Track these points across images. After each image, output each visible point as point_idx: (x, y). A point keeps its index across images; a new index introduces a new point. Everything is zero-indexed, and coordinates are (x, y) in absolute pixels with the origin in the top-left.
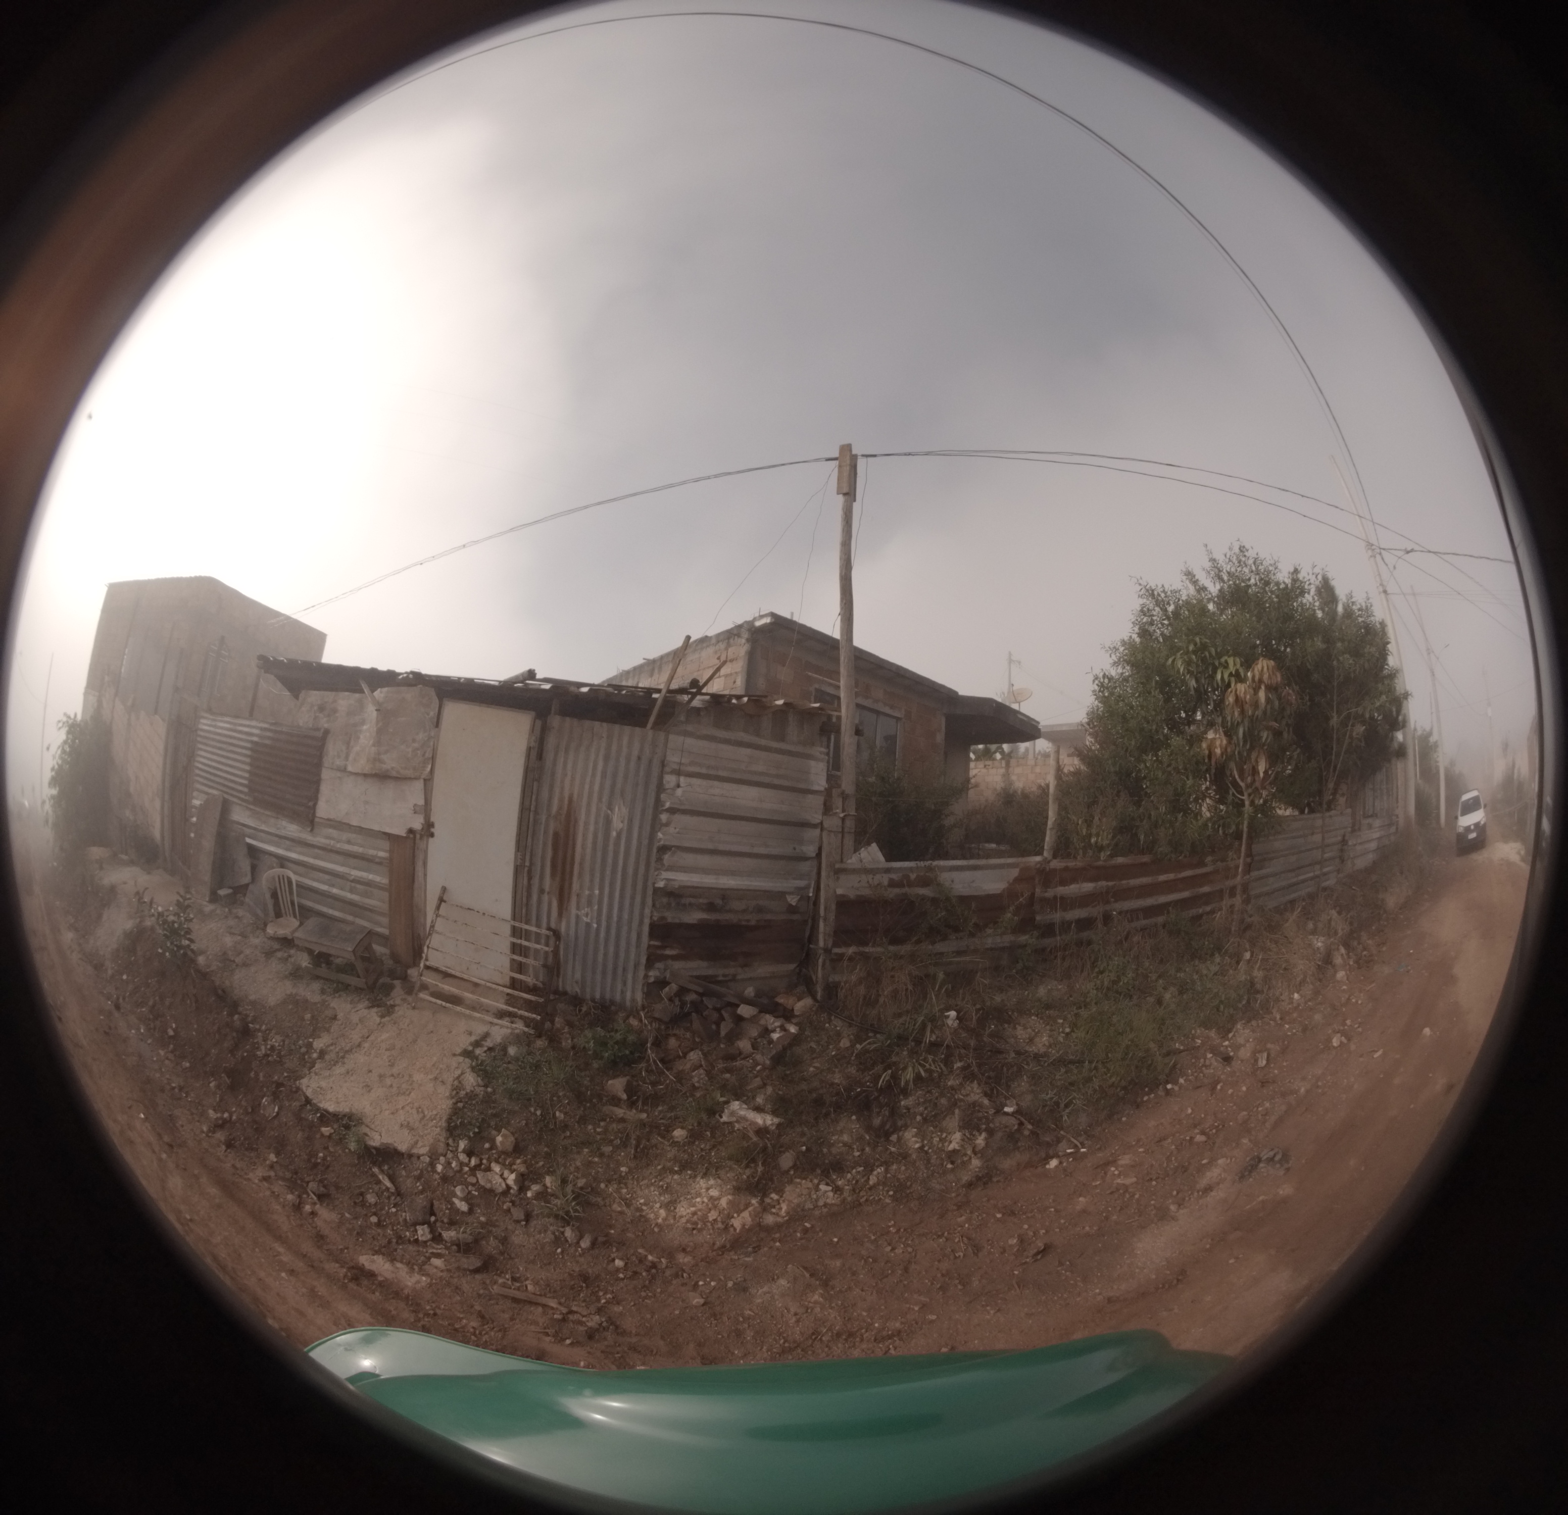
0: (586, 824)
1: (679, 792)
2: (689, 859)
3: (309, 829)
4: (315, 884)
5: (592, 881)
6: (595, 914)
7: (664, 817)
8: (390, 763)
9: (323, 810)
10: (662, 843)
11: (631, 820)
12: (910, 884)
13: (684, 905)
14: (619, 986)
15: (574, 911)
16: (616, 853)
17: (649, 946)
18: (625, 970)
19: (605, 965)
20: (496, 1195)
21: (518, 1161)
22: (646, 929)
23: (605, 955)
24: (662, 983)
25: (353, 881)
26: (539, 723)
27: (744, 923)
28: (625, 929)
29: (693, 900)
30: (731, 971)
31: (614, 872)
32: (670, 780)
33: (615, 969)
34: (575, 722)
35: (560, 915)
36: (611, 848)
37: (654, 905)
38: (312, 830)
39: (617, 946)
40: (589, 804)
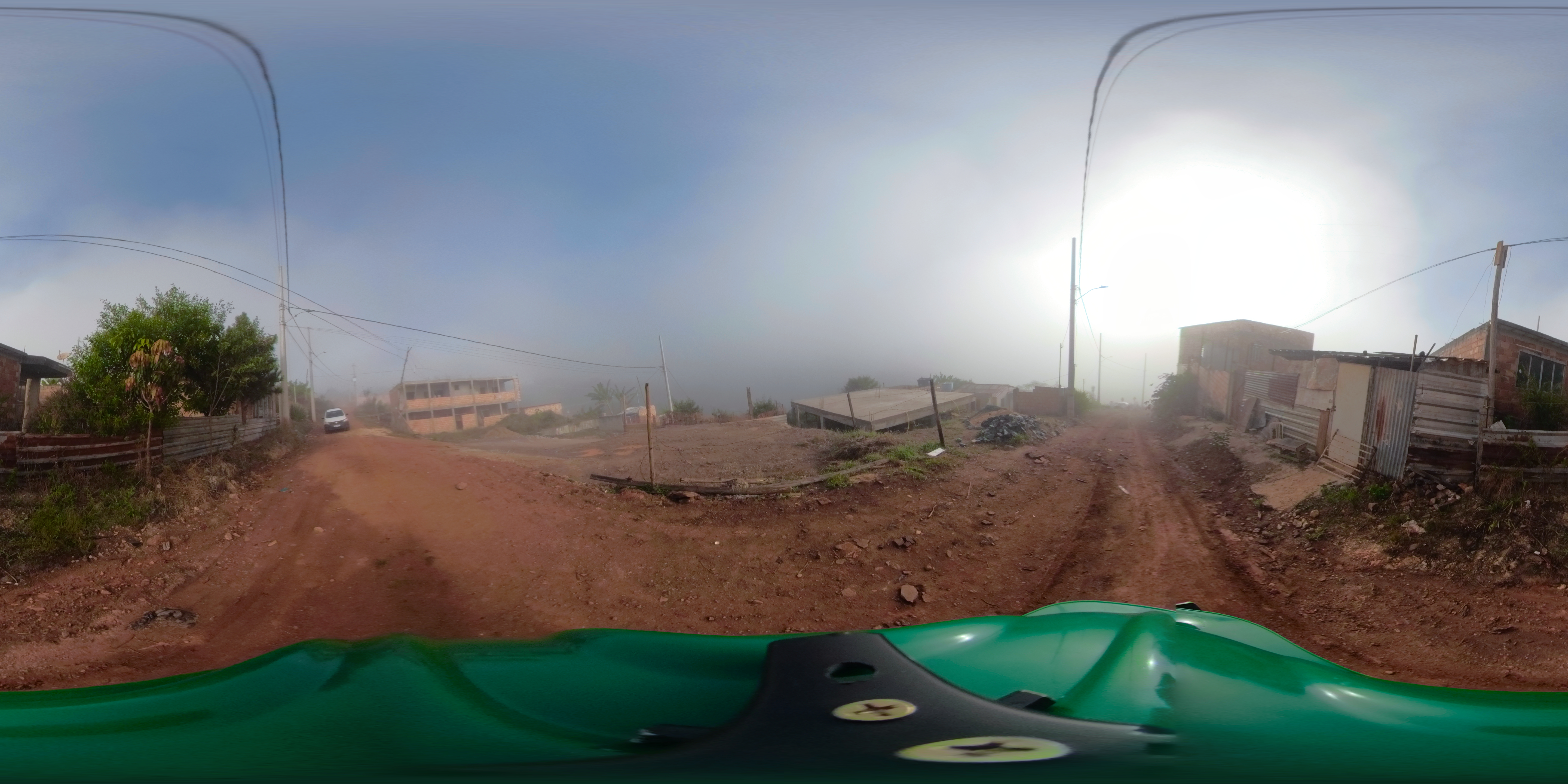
0: (1389, 407)
1: (1422, 396)
2: (1426, 423)
5: (1389, 429)
6: (1390, 441)
8: (1320, 385)
9: (1297, 401)
10: (1415, 416)
11: (1404, 407)
12: (1517, 440)
13: (1424, 441)
14: (1395, 471)
15: (1382, 440)
16: (1398, 419)
17: (1408, 456)
18: (1398, 465)
19: (1391, 462)
22: (1407, 449)
23: (1392, 458)
24: (1410, 471)
26: (1373, 370)
27: (1449, 451)
28: (1400, 448)
29: (1427, 439)
30: (1442, 470)
31: (1397, 426)
32: (1419, 391)
33: (1395, 464)
34: (1385, 369)
35: (1377, 442)
36: (1397, 417)
37: (1410, 440)
38: (1292, 407)
39: (1396, 455)
40: (1390, 400)
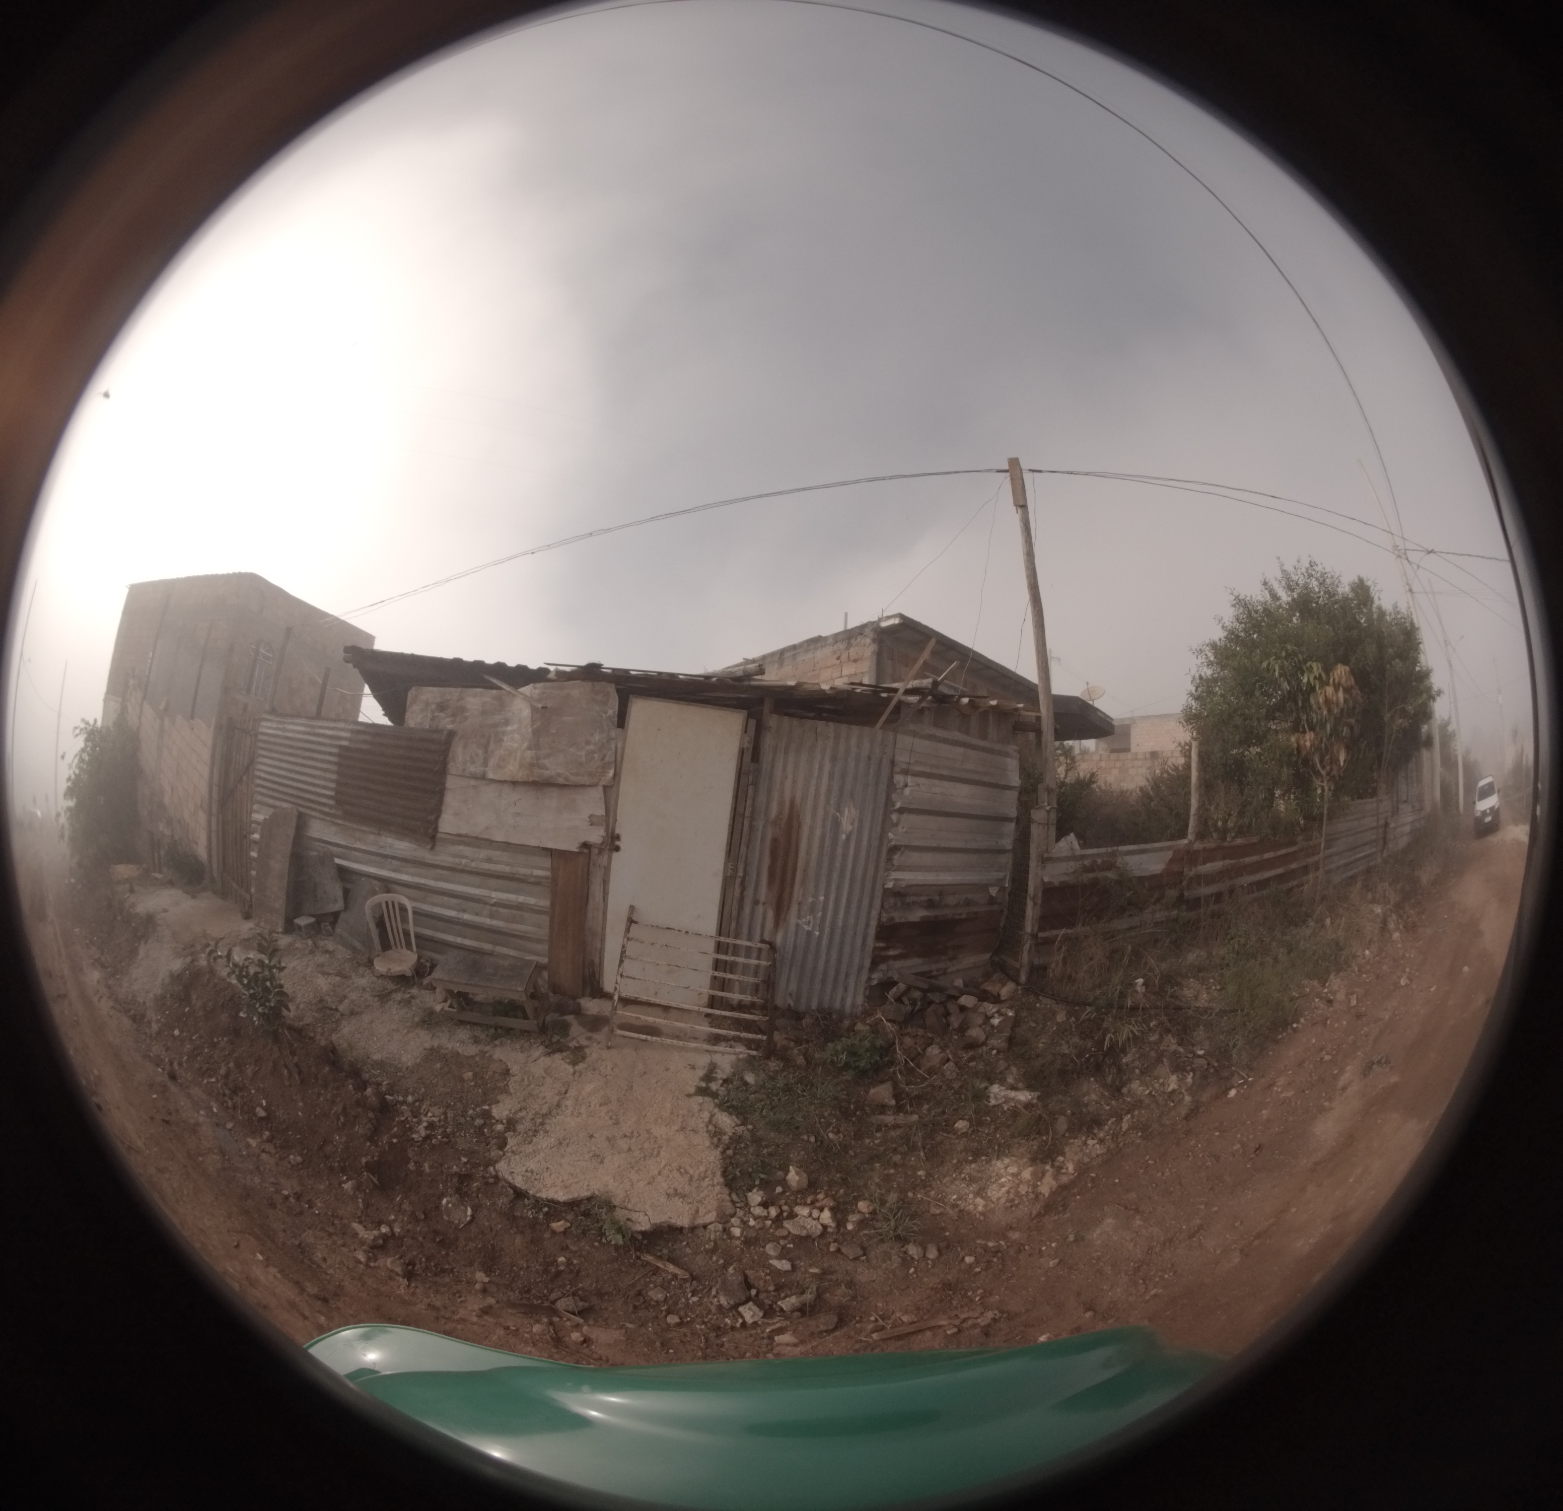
0: (810, 829)
1: (907, 791)
2: (915, 858)
3: (429, 847)
4: (437, 910)
5: (816, 888)
6: (818, 922)
7: (894, 817)
8: (554, 767)
9: (448, 824)
10: (893, 843)
11: (861, 821)
13: (908, 904)
14: (840, 992)
15: (793, 920)
16: (842, 858)
17: (875, 949)
18: (847, 975)
19: (825, 973)
20: (814, 1240)
21: (821, 1196)
22: (872, 931)
23: (827, 960)
24: (888, 984)
25: (494, 905)
26: (753, 723)
27: (957, 917)
28: (849, 931)
29: (915, 899)
30: (941, 965)
31: (842, 876)
32: (899, 779)
33: (837, 976)
35: (777, 925)
36: (840, 850)
37: (882, 907)
38: (432, 848)
39: (841, 952)
40: (815, 807)
